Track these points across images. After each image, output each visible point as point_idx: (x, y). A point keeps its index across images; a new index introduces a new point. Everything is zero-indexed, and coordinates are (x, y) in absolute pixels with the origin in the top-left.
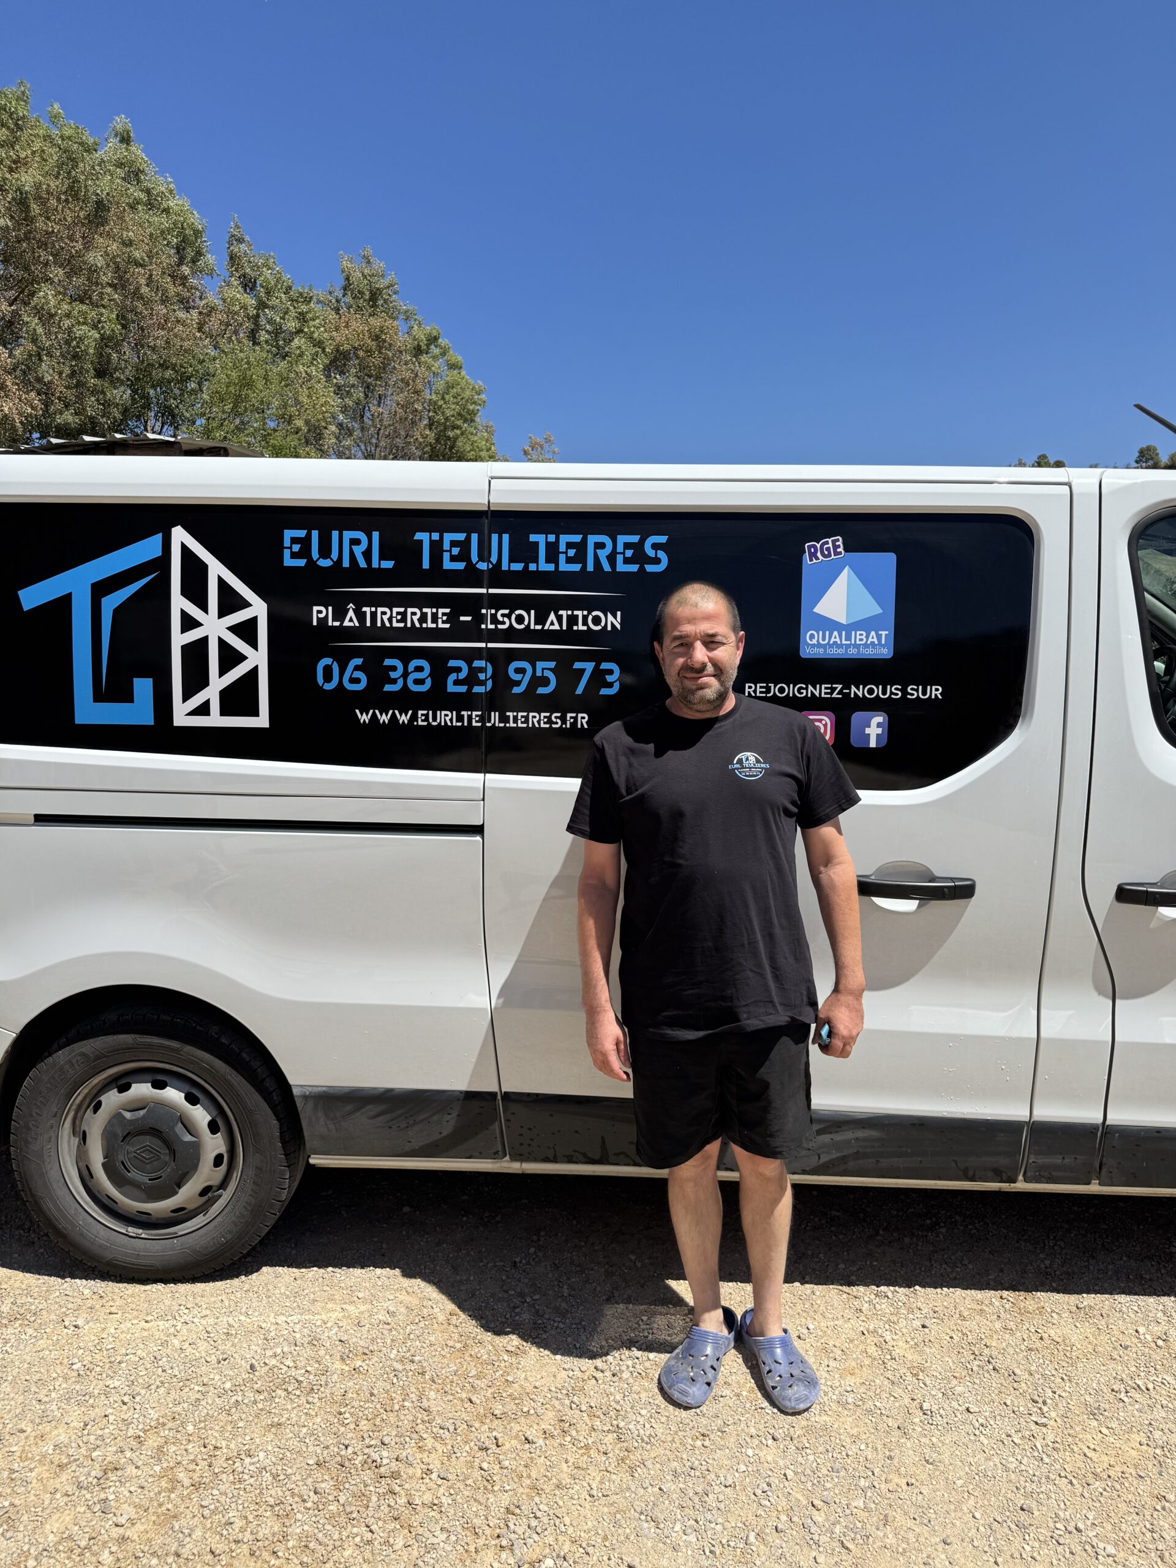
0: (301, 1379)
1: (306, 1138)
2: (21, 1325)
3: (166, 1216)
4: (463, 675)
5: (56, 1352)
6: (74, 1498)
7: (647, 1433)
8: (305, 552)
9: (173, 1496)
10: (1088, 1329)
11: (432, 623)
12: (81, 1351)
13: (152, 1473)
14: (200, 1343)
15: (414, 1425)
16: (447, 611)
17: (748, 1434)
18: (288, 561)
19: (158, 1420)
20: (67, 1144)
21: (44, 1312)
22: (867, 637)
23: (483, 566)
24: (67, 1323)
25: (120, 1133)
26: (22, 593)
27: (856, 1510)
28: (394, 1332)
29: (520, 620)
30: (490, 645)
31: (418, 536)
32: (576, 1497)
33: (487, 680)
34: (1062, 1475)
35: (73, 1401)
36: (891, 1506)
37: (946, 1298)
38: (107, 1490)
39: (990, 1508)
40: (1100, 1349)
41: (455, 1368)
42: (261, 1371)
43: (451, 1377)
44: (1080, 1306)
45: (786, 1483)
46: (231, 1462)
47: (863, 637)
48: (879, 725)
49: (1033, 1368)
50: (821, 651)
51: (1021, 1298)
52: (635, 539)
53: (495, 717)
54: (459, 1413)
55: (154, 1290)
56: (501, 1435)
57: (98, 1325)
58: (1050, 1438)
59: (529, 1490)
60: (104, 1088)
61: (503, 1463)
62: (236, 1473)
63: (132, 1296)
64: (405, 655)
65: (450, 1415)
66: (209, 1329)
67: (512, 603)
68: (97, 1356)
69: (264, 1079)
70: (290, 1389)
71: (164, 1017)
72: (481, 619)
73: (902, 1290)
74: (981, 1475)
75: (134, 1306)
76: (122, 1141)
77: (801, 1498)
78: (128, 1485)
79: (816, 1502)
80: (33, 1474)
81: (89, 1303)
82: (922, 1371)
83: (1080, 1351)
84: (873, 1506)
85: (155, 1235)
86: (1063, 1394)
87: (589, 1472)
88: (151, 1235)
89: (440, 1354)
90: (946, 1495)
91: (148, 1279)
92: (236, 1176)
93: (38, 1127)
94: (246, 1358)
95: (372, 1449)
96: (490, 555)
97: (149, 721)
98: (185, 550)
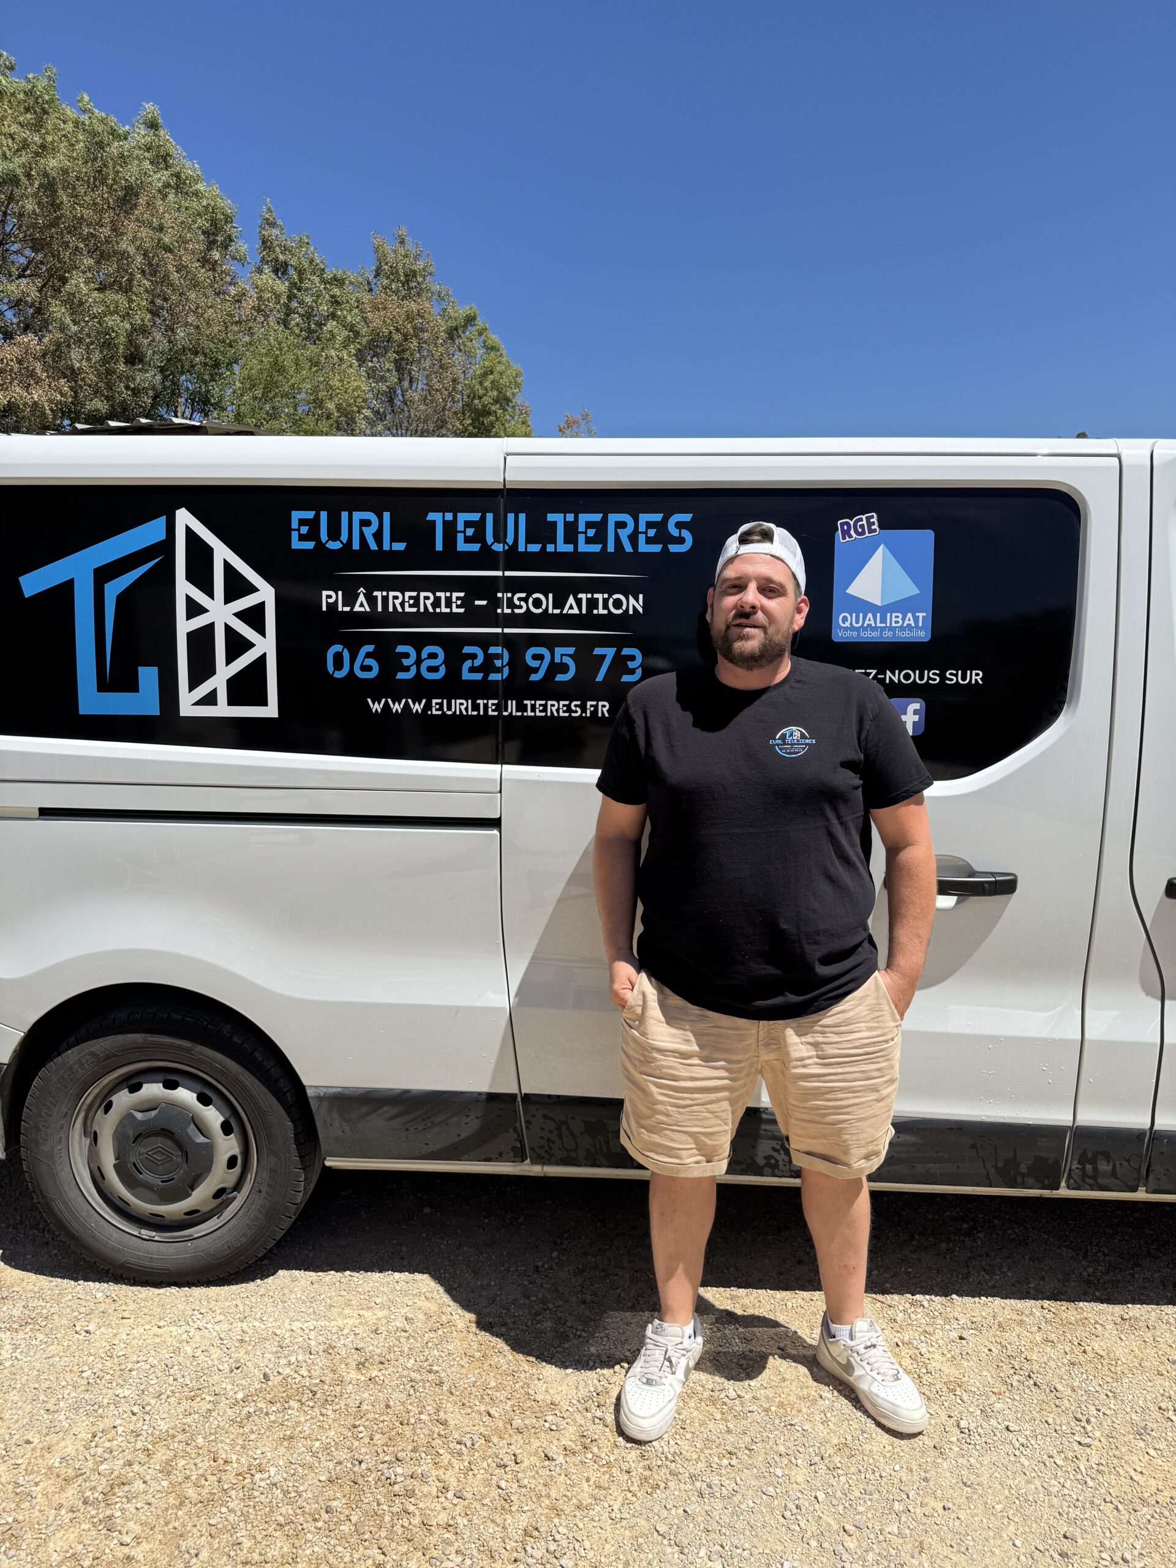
0: (315, 1389)
1: (321, 1140)
2: (31, 1330)
3: (180, 1218)
4: (478, 662)
5: (67, 1359)
6: (79, 1514)
7: (672, 1451)
8: (313, 534)
9: (180, 1513)
10: (1132, 1342)
11: (446, 607)
12: (92, 1358)
13: (159, 1488)
14: (213, 1350)
15: (431, 1440)
16: (462, 594)
17: (776, 1452)
18: (296, 544)
19: (167, 1431)
20: (78, 1145)
21: (56, 1317)
22: (903, 619)
23: (498, 547)
24: (78, 1328)
25: (131, 1133)
26: (23, 580)
27: (889, 1536)
28: (412, 1340)
29: (537, 603)
30: (507, 630)
31: (431, 516)
32: (597, 1519)
33: (503, 667)
34: (1107, 1500)
35: (81, 1411)
36: (926, 1532)
37: (985, 1308)
38: (113, 1506)
39: (1032, 1536)
40: (1147, 1364)
41: (474, 1379)
42: (275, 1380)
43: (469, 1389)
44: (1125, 1317)
45: (817, 1506)
46: (241, 1478)
47: (899, 619)
48: (915, 712)
49: (1075, 1384)
50: (855, 634)
51: (1063, 1308)
52: (657, 517)
53: (512, 705)
54: (477, 1427)
55: (168, 1294)
56: (520, 1451)
57: (110, 1330)
58: (1094, 1460)
59: (548, 1511)
60: (115, 1088)
61: (521, 1482)
62: (246, 1489)
63: (146, 1300)
64: (419, 641)
65: (468, 1429)
66: (222, 1336)
67: (528, 586)
68: (108, 1364)
69: (278, 1080)
70: (303, 1401)
71: (175, 1016)
72: (497, 603)
73: (938, 1299)
74: (1021, 1499)
75: (147, 1311)
76: (134, 1142)
77: (832, 1523)
78: (134, 1501)
79: (848, 1527)
80: (38, 1488)
81: (102, 1307)
82: (960, 1386)
83: (1125, 1366)
84: (907, 1532)
85: (168, 1238)
86: (1108, 1412)
87: (610, 1491)
88: (165, 1237)
89: (458, 1364)
90: (985, 1521)
91: (162, 1282)
92: (250, 1178)
93: (48, 1128)
94: (259, 1367)
95: (386, 1465)
96: (505, 536)
97: (155, 711)
98: (190, 533)
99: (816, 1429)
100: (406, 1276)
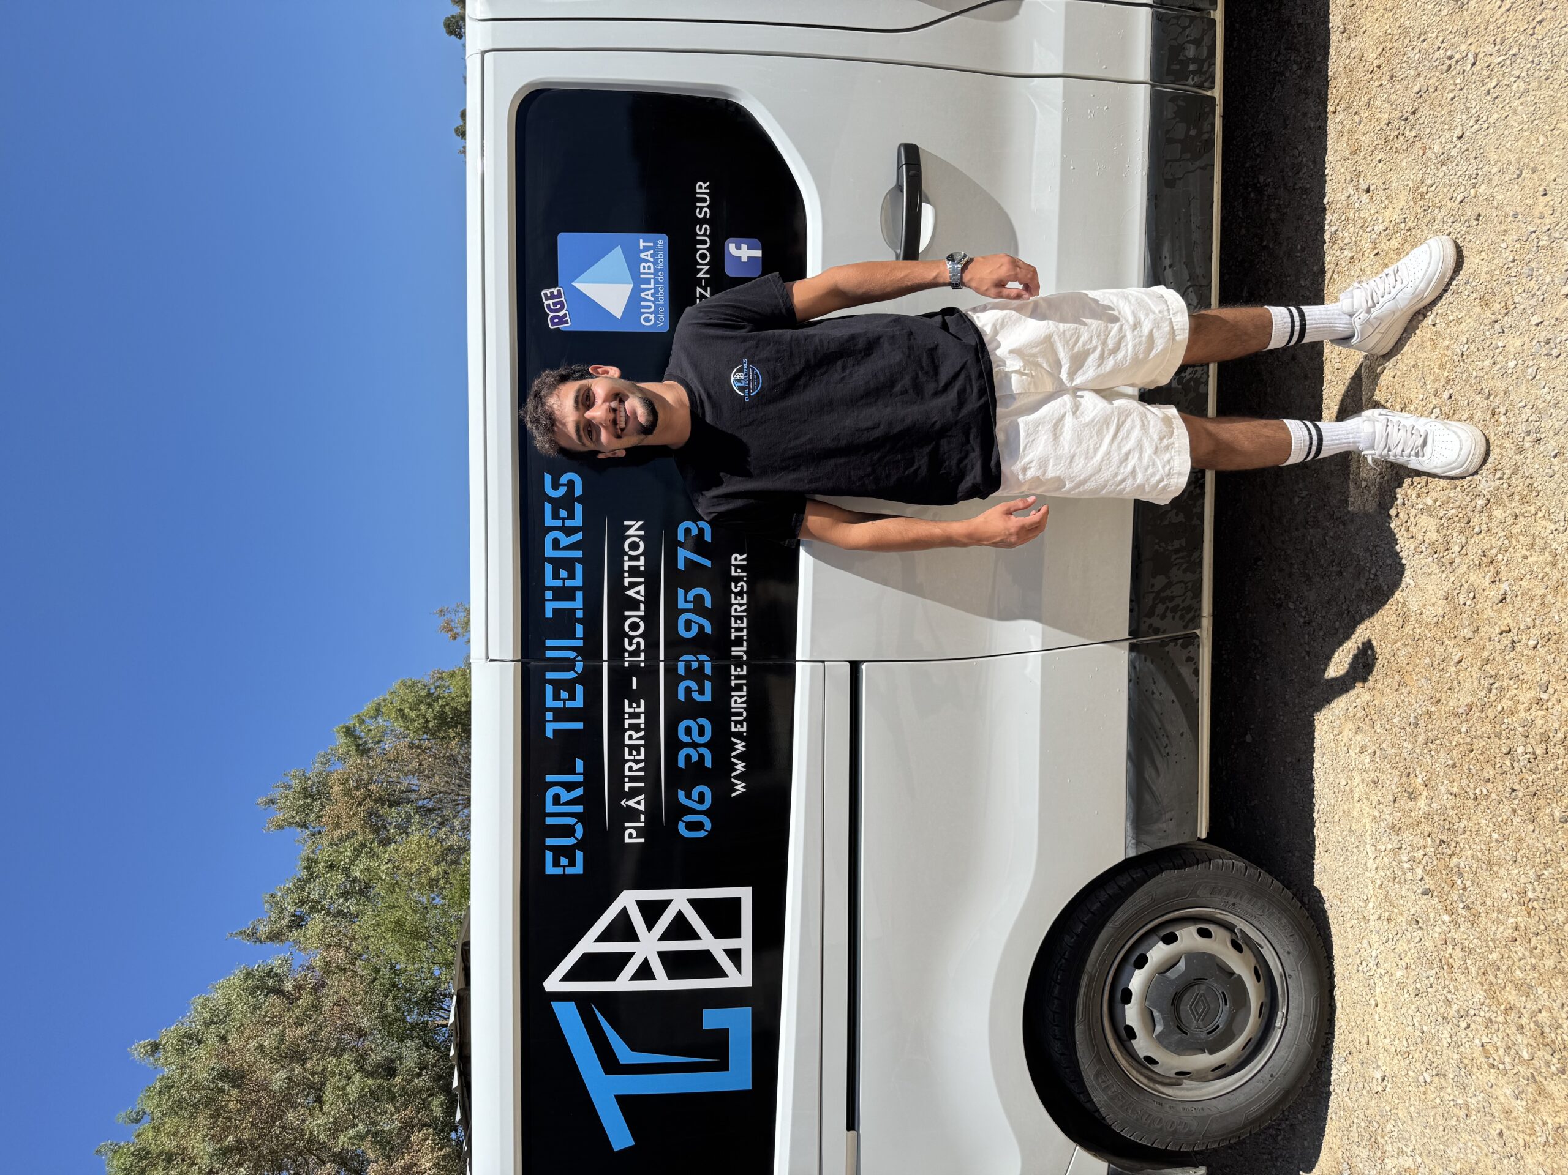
0: (1438, 841)
1: (1181, 842)
2: (1383, 1137)
3: (1263, 986)
4: (694, 685)
5: (1412, 1099)
8: (568, 852)
10: (1367, 20)
11: (639, 718)
12: (1410, 1073)
13: (1546, 996)
14: (1399, 949)
15: (1488, 720)
16: (626, 702)
17: (1491, 368)
18: (578, 869)
19: (1485, 991)
20: (1190, 1091)
21: (1368, 1112)
22: (647, 261)
23: (579, 666)
24: (1380, 1089)
25: (1178, 1036)
26: (617, 1147)
28: (1384, 746)
29: (634, 626)
30: (662, 657)
31: (549, 734)
33: (698, 660)
34: (1531, 32)
35: (1466, 1081)
37: (1336, 170)
41: (1423, 680)
42: (1429, 883)
43: (1433, 684)
44: (1342, 30)
45: (1546, 323)
46: (1533, 912)
47: (646, 265)
48: (738, 247)
49: (1412, 73)
50: (661, 310)
51: (1335, 91)
52: (548, 508)
53: (736, 651)
54: (1473, 673)
55: (1342, 998)
56: (1497, 628)
57: (1381, 1055)
58: (1490, 48)
60: (1131, 1054)
61: (1529, 625)
62: (1545, 906)
63: (1348, 1021)
64: (674, 745)
65: (1476, 683)
66: (1384, 940)
67: (618, 636)
68: (1416, 1056)
69: (1119, 886)
70: (1450, 853)
71: (1056, 992)
72: (634, 667)
73: (1328, 217)
74: (1533, 118)
75: (1360, 1019)
76: (1186, 1034)
78: (1560, 1022)
80: (1549, 1121)
81: (1357, 1066)
82: (1418, 188)
83: (1392, 25)
85: (1284, 999)
86: (1441, 39)
87: (1537, 533)
88: (1283, 1002)
89: (1408, 697)
90: (1556, 153)
91: (1330, 1005)
92: (1220, 914)
93: (1173, 1122)
94: (1415, 901)
95: (1516, 764)
96: (568, 659)
97: (747, 1011)
98: (568, 977)
99: (1466, 329)
100: (1317, 756)
